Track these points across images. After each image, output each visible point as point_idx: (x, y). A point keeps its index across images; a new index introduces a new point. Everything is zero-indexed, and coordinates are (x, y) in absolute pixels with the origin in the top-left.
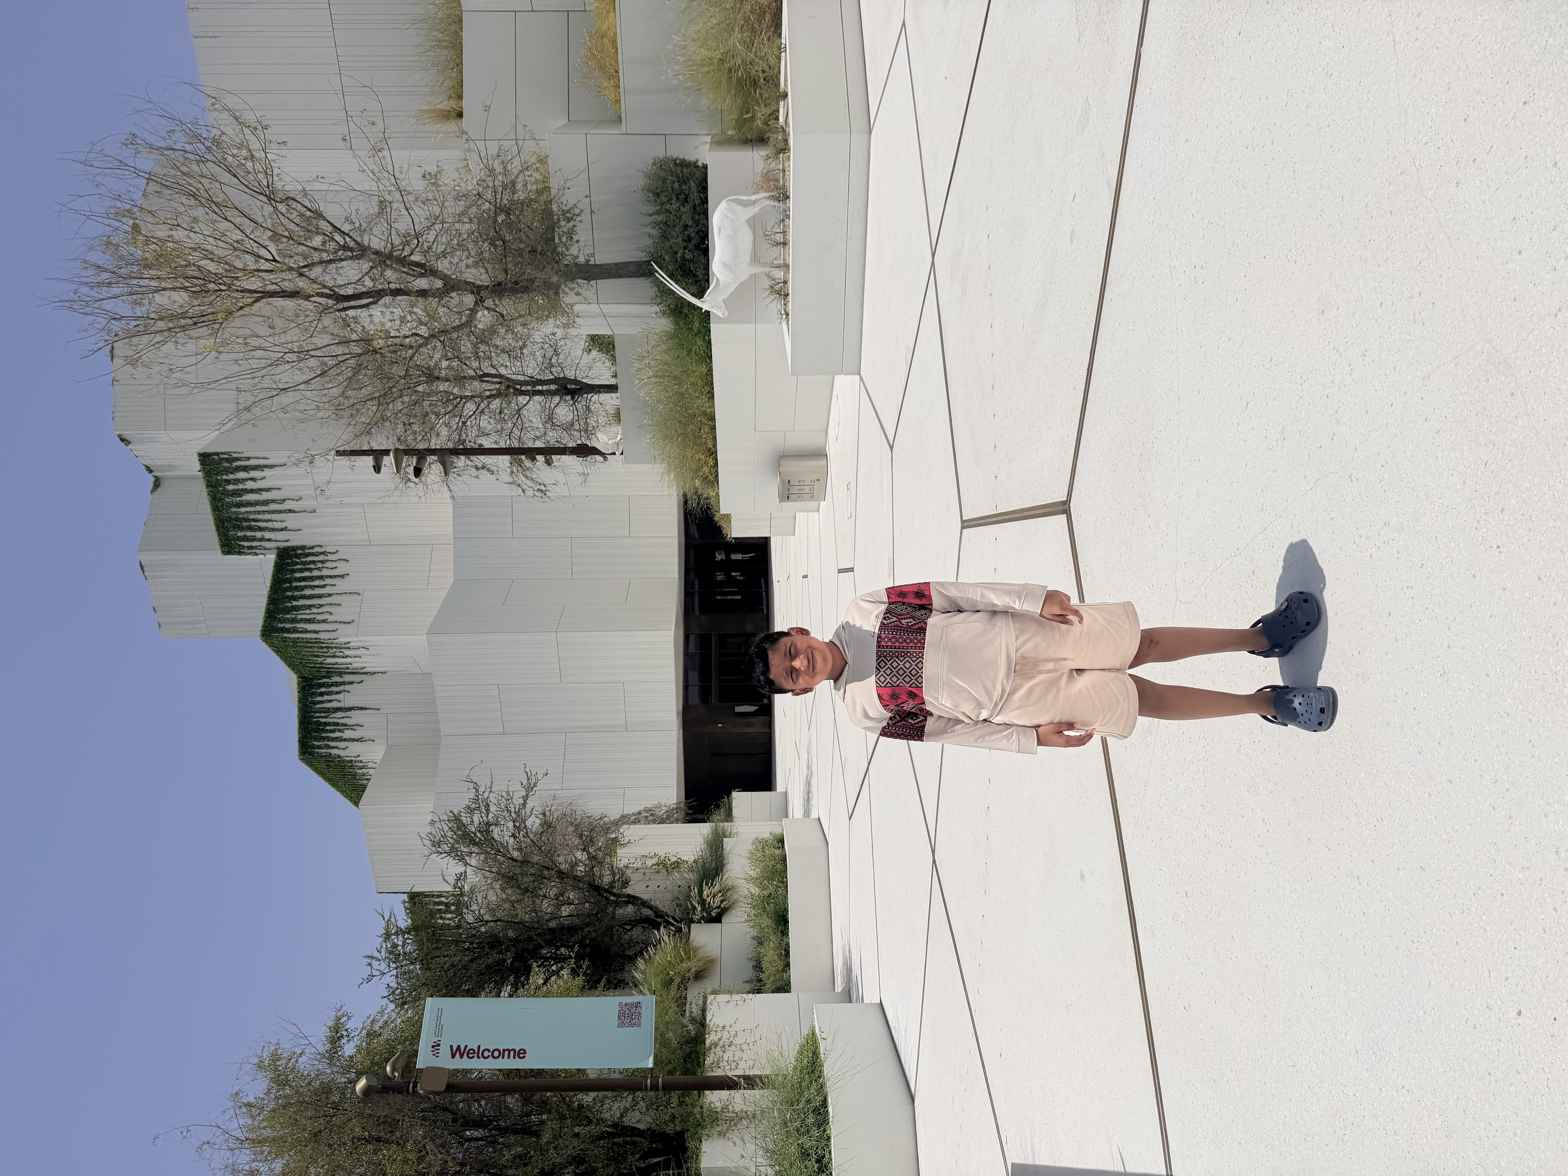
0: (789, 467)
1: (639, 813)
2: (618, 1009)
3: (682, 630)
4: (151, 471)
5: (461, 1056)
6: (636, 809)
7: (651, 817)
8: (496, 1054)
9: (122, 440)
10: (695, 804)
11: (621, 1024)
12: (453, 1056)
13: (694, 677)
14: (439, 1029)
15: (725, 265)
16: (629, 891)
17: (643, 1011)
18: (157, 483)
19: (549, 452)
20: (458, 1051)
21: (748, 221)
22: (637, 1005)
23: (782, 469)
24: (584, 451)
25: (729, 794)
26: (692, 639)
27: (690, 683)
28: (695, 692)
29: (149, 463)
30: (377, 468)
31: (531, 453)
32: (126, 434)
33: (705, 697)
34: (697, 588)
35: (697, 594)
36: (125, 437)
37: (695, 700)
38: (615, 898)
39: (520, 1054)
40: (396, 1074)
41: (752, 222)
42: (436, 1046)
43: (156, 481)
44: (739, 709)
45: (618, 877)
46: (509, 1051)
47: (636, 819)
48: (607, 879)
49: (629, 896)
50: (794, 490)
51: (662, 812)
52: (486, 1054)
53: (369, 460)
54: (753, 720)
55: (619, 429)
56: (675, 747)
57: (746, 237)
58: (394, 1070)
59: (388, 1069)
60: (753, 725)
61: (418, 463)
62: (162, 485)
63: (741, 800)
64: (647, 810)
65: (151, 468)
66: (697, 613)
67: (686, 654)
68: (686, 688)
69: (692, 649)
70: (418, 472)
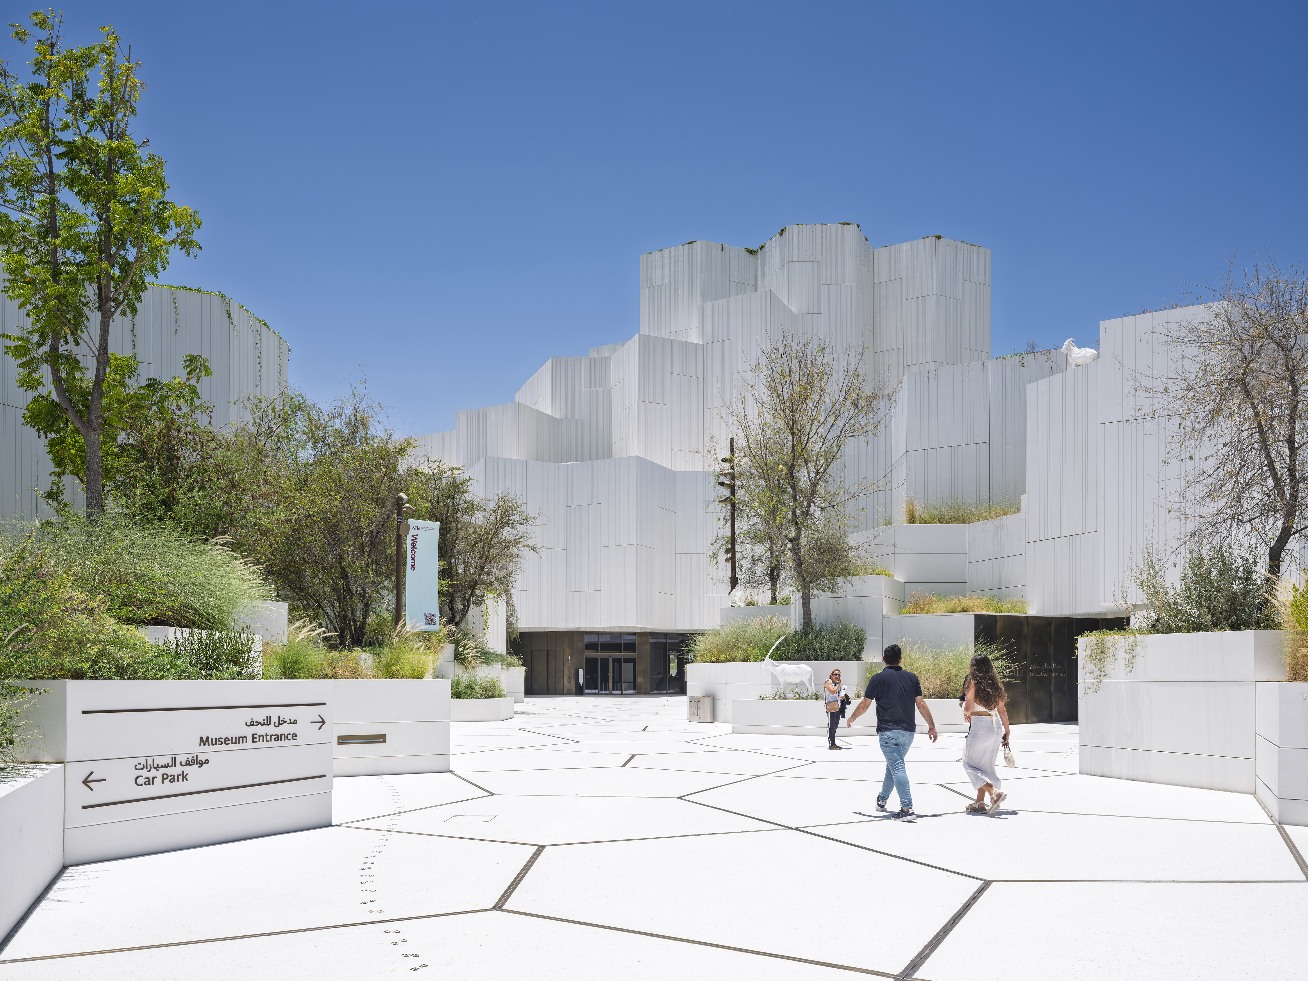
0: (707, 702)
1: (513, 606)
2: (433, 613)
3: (639, 631)
4: (761, 248)
5: (412, 540)
6: (516, 604)
7: (511, 613)
8: (413, 556)
9: (783, 231)
10: (517, 642)
11: (426, 615)
12: (413, 536)
13: (607, 639)
14: (425, 529)
15: (784, 670)
16: (472, 606)
17: (432, 626)
18: (752, 252)
19: (732, 560)
20: (415, 537)
21: (802, 681)
22: (435, 623)
23: (706, 698)
24: (734, 582)
25: (524, 665)
26: (633, 638)
27: (600, 636)
28: (594, 639)
29: (767, 248)
30: (724, 460)
31: (731, 551)
32: (786, 234)
33: (591, 647)
34: (669, 641)
35: (665, 641)
36: (784, 233)
37: (588, 639)
38: (467, 598)
39: (413, 568)
40: (405, 509)
41: (802, 683)
42: (417, 528)
43: (754, 252)
44: (581, 671)
45: (480, 600)
46: (414, 563)
47: (510, 604)
48: (478, 592)
49: (468, 606)
50: (695, 704)
51: (512, 620)
52: (413, 552)
53: (728, 455)
54: (573, 682)
55: (742, 605)
56: (554, 626)
57: (796, 680)
58: (407, 508)
59: (407, 505)
60: (570, 682)
61: (727, 484)
62: (751, 255)
63: (519, 672)
64: (514, 611)
65: (763, 249)
66: (652, 641)
67: (621, 634)
68: (597, 633)
69: (627, 637)
70: (722, 484)
